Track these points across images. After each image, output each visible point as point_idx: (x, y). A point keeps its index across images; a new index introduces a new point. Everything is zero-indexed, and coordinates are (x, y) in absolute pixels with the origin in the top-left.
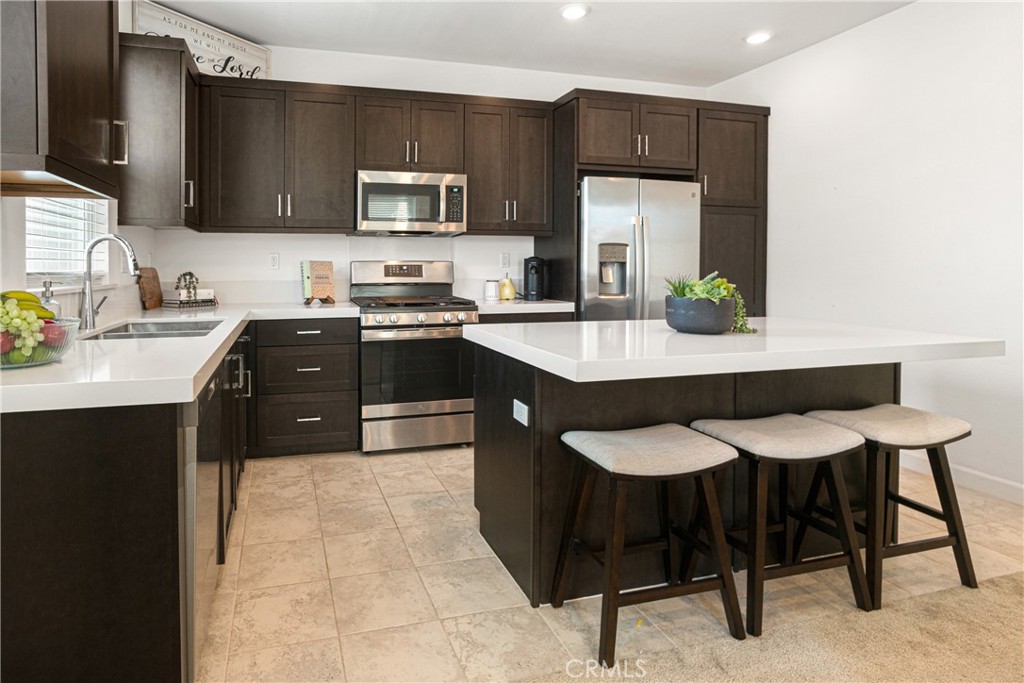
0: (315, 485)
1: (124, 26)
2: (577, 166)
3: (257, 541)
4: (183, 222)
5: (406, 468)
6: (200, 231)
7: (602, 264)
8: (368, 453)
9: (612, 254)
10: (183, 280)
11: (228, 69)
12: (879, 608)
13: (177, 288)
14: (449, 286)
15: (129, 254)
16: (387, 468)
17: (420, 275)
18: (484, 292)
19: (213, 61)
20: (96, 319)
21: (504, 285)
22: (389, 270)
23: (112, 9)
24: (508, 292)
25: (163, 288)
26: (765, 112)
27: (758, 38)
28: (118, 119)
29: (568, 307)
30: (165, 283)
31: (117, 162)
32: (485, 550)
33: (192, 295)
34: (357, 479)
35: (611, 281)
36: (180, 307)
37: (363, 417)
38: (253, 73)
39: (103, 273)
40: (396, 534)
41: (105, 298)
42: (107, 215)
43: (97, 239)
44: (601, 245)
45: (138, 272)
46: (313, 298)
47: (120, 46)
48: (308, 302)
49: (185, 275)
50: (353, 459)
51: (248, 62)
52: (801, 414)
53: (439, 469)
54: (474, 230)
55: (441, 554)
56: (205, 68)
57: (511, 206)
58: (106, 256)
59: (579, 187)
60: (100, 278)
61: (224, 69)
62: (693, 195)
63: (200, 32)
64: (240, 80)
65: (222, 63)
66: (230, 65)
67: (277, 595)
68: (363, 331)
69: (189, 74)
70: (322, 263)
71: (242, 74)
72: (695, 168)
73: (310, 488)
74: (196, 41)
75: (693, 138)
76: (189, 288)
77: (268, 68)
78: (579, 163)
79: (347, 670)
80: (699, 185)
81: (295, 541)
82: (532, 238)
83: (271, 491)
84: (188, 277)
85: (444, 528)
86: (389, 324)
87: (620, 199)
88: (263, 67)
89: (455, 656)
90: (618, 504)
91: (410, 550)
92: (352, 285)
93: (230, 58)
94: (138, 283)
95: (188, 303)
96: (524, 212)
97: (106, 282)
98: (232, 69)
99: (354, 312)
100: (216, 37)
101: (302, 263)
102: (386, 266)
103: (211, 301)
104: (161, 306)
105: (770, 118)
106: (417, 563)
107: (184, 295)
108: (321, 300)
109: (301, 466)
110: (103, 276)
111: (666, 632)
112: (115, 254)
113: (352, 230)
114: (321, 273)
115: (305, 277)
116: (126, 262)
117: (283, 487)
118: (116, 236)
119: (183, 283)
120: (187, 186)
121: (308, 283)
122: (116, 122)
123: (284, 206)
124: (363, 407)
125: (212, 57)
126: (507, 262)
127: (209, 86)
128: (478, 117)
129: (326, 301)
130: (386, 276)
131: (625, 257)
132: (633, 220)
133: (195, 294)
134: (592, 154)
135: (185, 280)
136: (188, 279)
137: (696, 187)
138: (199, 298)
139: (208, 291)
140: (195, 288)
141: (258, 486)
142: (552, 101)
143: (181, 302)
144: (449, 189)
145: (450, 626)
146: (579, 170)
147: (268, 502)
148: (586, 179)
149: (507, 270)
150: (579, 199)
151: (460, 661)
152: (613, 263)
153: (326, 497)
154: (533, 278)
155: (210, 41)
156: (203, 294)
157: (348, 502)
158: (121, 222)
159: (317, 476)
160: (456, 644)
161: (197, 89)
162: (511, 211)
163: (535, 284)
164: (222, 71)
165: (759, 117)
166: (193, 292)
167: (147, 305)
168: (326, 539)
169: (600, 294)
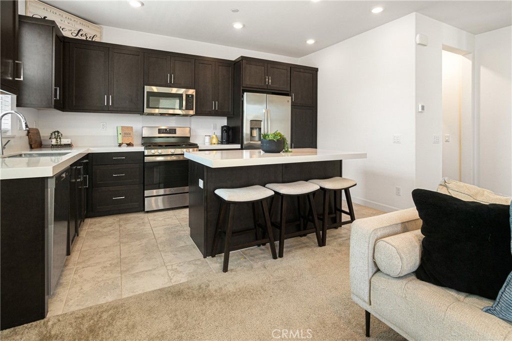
0: (120, 226)
1: (21, 11)
2: (242, 88)
3: (88, 248)
4: (53, 106)
5: (164, 217)
6: (63, 111)
7: (252, 129)
8: (148, 212)
9: (256, 124)
10: (53, 134)
11: (79, 35)
12: (325, 245)
13: (50, 138)
14: (189, 138)
15: (22, 120)
16: (155, 217)
17: (175, 133)
18: (204, 141)
19: (71, 30)
20: (4, 150)
21: (213, 138)
22: (160, 131)
23: (15, 5)
24: (215, 141)
25: (42, 138)
26: (316, 70)
27: (311, 42)
28: (17, 60)
29: (239, 146)
30: (44, 137)
31: (17, 79)
32: (191, 242)
33: (59, 142)
34: (141, 222)
35: (255, 135)
36: (51, 147)
37: (145, 196)
38: (93, 38)
39: (7, 130)
40: (154, 240)
41: (9, 141)
42: (10, 102)
43: (5, 113)
44: (251, 121)
45: (27, 129)
46: (122, 143)
47: (19, 21)
48: (120, 145)
49: (55, 132)
50: (141, 215)
51: (89, 32)
52: (307, 181)
53: (179, 216)
54: (198, 113)
55: (172, 245)
56: (66, 33)
57: (215, 104)
58: (9, 122)
59: (243, 97)
60: (6, 132)
61: (77, 35)
62: (288, 101)
63: (64, 16)
64: (86, 41)
65: (76, 32)
66: (80, 33)
67: (95, 266)
68: (145, 158)
69: (57, 36)
70: (128, 127)
71: (87, 38)
72: (289, 90)
73: (117, 227)
74: (62, 21)
75: (289, 78)
76: (57, 139)
77: (101, 36)
78: (243, 87)
79: (123, 285)
80: (290, 97)
81: (107, 247)
82: (226, 118)
83: (98, 230)
84: (56, 133)
85: (175, 236)
86: (158, 154)
87: (259, 102)
88: (99, 35)
89: (169, 276)
90: (230, 213)
91: (159, 245)
92: (143, 138)
93: (80, 30)
94: (28, 135)
95: (56, 145)
96: (220, 106)
97: (9, 134)
98: (81, 35)
99: (141, 149)
100: (73, 19)
101: (117, 127)
102: (159, 129)
103: (69, 145)
104: (41, 147)
105: (318, 72)
106: (161, 249)
107: (54, 142)
108: (127, 144)
109: (114, 219)
110: (8, 131)
111: (251, 260)
112: (15, 121)
113: (141, 112)
114: (127, 132)
115: (119, 133)
116: (21, 125)
117: (104, 228)
118: (15, 112)
119: (53, 136)
120: (56, 90)
121: (120, 137)
122: (16, 62)
123: (108, 100)
124: (145, 191)
125: (70, 29)
126: (215, 128)
127: (69, 42)
128: (201, 65)
129: (129, 145)
130: (159, 133)
131: (261, 126)
132: (264, 111)
133: (60, 141)
134: (248, 83)
135: (55, 135)
136: (57, 134)
137: (289, 98)
138: (62, 143)
139: (67, 140)
140: (60, 138)
141: (92, 228)
142: (234, 60)
143: (52, 145)
144: (187, 96)
145: (169, 268)
146: (243, 90)
147: (95, 234)
148: (245, 93)
149: (215, 131)
150: (243, 101)
151: (170, 277)
152: (256, 128)
153: (124, 230)
154: (225, 134)
155: (69, 21)
156: (64, 141)
157: (135, 231)
158: (18, 105)
159: (121, 223)
160: (170, 273)
161: (62, 44)
162: (215, 106)
163: (226, 137)
164: (76, 36)
165: (314, 72)
166: (59, 140)
167: (33, 146)
168: (121, 245)
169: (251, 141)
